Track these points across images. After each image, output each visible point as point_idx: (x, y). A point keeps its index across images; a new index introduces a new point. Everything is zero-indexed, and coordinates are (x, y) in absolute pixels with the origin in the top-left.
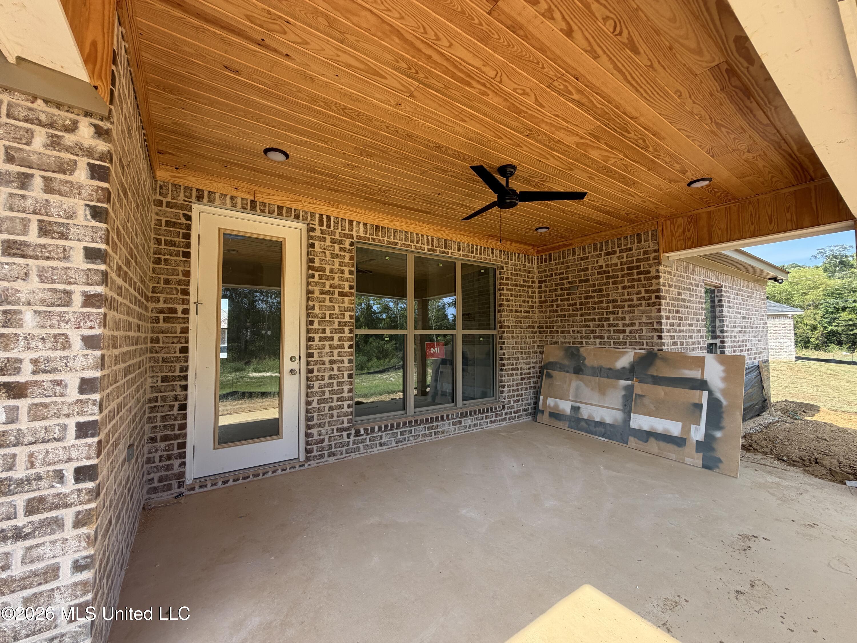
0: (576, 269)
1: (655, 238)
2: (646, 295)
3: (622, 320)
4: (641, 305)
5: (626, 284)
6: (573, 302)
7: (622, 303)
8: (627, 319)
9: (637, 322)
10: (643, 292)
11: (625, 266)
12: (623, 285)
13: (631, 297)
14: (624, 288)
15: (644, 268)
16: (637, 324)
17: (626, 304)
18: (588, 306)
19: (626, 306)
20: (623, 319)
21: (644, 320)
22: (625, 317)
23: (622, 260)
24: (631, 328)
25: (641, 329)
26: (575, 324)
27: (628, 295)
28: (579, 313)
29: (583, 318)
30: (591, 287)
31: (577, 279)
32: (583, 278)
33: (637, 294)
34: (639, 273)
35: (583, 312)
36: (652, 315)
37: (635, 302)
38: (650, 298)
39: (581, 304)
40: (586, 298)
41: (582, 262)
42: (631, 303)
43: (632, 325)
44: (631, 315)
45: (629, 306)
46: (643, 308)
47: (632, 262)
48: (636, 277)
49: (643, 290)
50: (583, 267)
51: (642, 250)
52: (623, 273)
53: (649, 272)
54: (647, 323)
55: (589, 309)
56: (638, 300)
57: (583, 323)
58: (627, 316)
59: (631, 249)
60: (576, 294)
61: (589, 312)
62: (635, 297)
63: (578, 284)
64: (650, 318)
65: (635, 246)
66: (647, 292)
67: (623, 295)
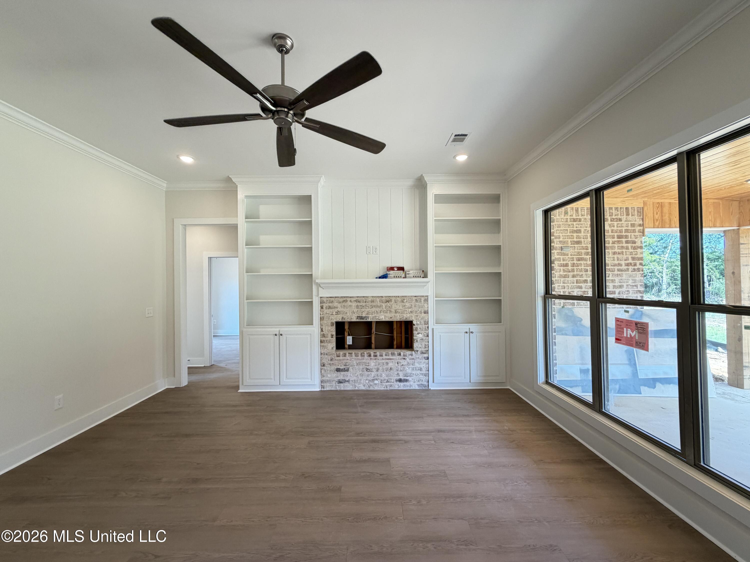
0: (569, 229)
1: (639, 214)
2: (632, 262)
3: (612, 282)
4: (628, 269)
6: (565, 262)
7: (612, 267)
8: (616, 281)
9: (625, 285)
10: (630, 259)
11: (616, 234)
12: (613, 251)
13: (620, 262)
14: (614, 253)
15: (631, 238)
16: (625, 286)
17: (616, 268)
19: (616, 270)
21: (630, 282)
22: (615, 280)
23: (613, 228)
24: (620, 290)
25: (628, 291)
26: (565, 285)
27: (618, 260)
28: (571, 274)
29: (575, 279)
30: (584, 249)
31: (569, 240)
32: (575, 240)
33: (625, 260)
34: (627, 242)
35: (575, 273)
36: (637, 279)
37: (624, 267)
38: (635, 265)
39: (573, 265)
40: (579, 260)
41: (575, 223)
42: (620, 267)
43: (621, 287)
44: (620, 278)
45: (618, 270)
46: (630, 272)
47: (621, 231)
48: (624, 245)
49: (630, 257)
50: (575, 229)
51: (630, 223)
52: (614, 240)
53: (634, 242)
54: (633, 286)
55: (581, 271)
56: (625, 265)
57: (575, 284)
58: (617, 279)
59: (620, 220)
60: (568, 255)
61: (581, 273)
62: (623, 263)
63: (569, 245)
64: (635, 281)
65: (624, 218)
66: (633, 259)
67: (614, 260)
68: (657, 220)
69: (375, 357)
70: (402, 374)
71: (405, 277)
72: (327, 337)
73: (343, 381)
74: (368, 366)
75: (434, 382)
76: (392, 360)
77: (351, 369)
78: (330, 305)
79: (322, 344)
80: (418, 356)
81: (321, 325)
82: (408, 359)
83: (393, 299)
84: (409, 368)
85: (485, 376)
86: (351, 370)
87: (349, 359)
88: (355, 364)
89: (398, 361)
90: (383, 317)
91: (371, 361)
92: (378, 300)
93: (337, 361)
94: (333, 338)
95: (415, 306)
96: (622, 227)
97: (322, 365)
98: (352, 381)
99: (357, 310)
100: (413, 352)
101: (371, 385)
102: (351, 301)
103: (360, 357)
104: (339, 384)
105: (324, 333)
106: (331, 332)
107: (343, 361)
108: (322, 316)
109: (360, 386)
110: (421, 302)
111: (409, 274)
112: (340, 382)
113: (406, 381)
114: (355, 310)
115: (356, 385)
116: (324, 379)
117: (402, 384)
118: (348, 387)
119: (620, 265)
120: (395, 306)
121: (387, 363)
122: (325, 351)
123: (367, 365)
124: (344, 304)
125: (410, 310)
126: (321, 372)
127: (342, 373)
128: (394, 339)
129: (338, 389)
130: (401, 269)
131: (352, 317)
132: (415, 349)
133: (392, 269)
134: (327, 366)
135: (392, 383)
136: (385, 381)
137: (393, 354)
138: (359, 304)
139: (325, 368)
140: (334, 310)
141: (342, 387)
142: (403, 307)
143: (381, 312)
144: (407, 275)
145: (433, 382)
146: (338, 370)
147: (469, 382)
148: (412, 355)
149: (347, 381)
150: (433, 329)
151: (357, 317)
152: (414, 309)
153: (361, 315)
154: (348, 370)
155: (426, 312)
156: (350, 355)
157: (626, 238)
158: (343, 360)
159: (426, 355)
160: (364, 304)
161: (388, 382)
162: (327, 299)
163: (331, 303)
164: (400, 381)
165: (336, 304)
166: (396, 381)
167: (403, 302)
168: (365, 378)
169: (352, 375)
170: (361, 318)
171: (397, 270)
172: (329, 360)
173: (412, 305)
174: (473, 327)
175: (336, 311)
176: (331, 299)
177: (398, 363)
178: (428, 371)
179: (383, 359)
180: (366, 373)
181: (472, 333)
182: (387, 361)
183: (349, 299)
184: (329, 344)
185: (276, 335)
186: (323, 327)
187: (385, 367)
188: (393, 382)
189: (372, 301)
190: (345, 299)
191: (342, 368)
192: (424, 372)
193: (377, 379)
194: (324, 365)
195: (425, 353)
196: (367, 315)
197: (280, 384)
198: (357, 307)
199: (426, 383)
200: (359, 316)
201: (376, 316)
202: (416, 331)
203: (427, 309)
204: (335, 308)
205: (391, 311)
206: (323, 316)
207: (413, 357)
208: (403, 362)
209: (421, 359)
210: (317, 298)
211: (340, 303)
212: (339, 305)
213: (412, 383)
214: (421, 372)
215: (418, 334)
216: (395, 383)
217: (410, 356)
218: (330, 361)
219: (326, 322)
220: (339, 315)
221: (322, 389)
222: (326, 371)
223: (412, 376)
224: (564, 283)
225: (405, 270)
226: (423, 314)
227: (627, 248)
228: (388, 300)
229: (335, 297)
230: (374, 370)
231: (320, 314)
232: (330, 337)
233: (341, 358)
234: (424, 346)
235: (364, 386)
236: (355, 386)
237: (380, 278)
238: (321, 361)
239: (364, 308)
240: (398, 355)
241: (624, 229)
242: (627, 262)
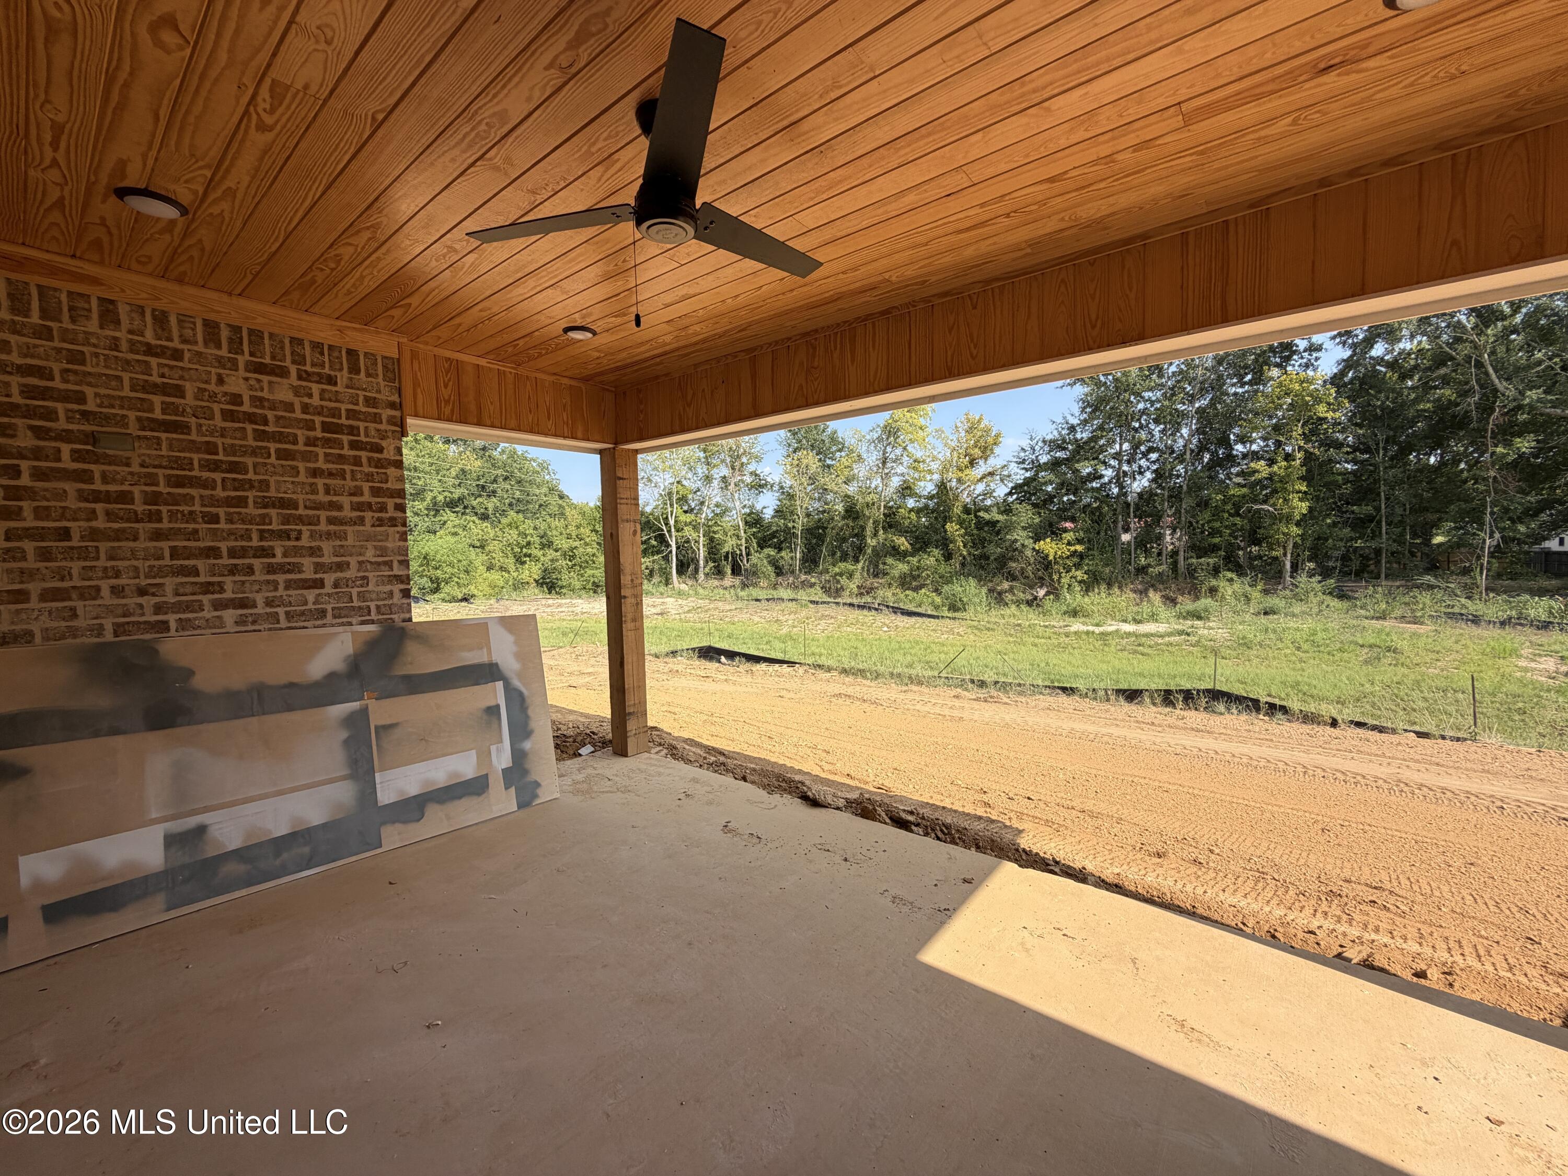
0: (126, 377)
1: (390, 375)
2: (374, 500)
3: (311, 555)
4: (361, 520)
5: (321, 464)
7: (311, 512)
8: (326, 552)
9: (353, 561)
10: (366, 491)
11: (318, 420)
12: (312, 465)
13: (335, 499)
14: (315, 473)
15: (367, 435)
17: (323, 515)
18: (186, 509)
19: (323, 520)
20: (314, 552)
21: (370, 555)
22: (320, 549)
23: (306, 400)
24: (339, 575)
25: (364, 578)
27: (327, 492)
28: (143, 528)
30: (198, 450)
31: (132, 414)
32: (160, 416)
33: (351, 495)
34: (355, 446)
35: (165, 525)
36: (389, 545)
37: (347, 513)
38: (383, 508)
39: (154, 499)
40: (179, 482)
42: (335, 514)
43: (340, 567)
44: (338, 543)
45: (331, 521)
46: (367, 527)
47: (335, 413)
48: (346, 452)
49: (366, 487)
50: (155, 379)
51: (361, 393)
52: (311, 434)
53: (378, 448)
54: (378, 564)
55: (191, 517)
56: (353, 509)
57: (167, 561)
58: (327, 547)
59: (332, 381)
60: (128, 465)
61: (192, 526)
62: (345, 500)
63: (133, 429)
64: (383, 551)
65: (343, 377)
66: (376, 492)
67: (314, 491)
68: (447, 402)
96: (338, 401)
157: (351, 434)
224: (111, 558)
227: (357, 462)
241: (343, 407)
242: (356, 499)
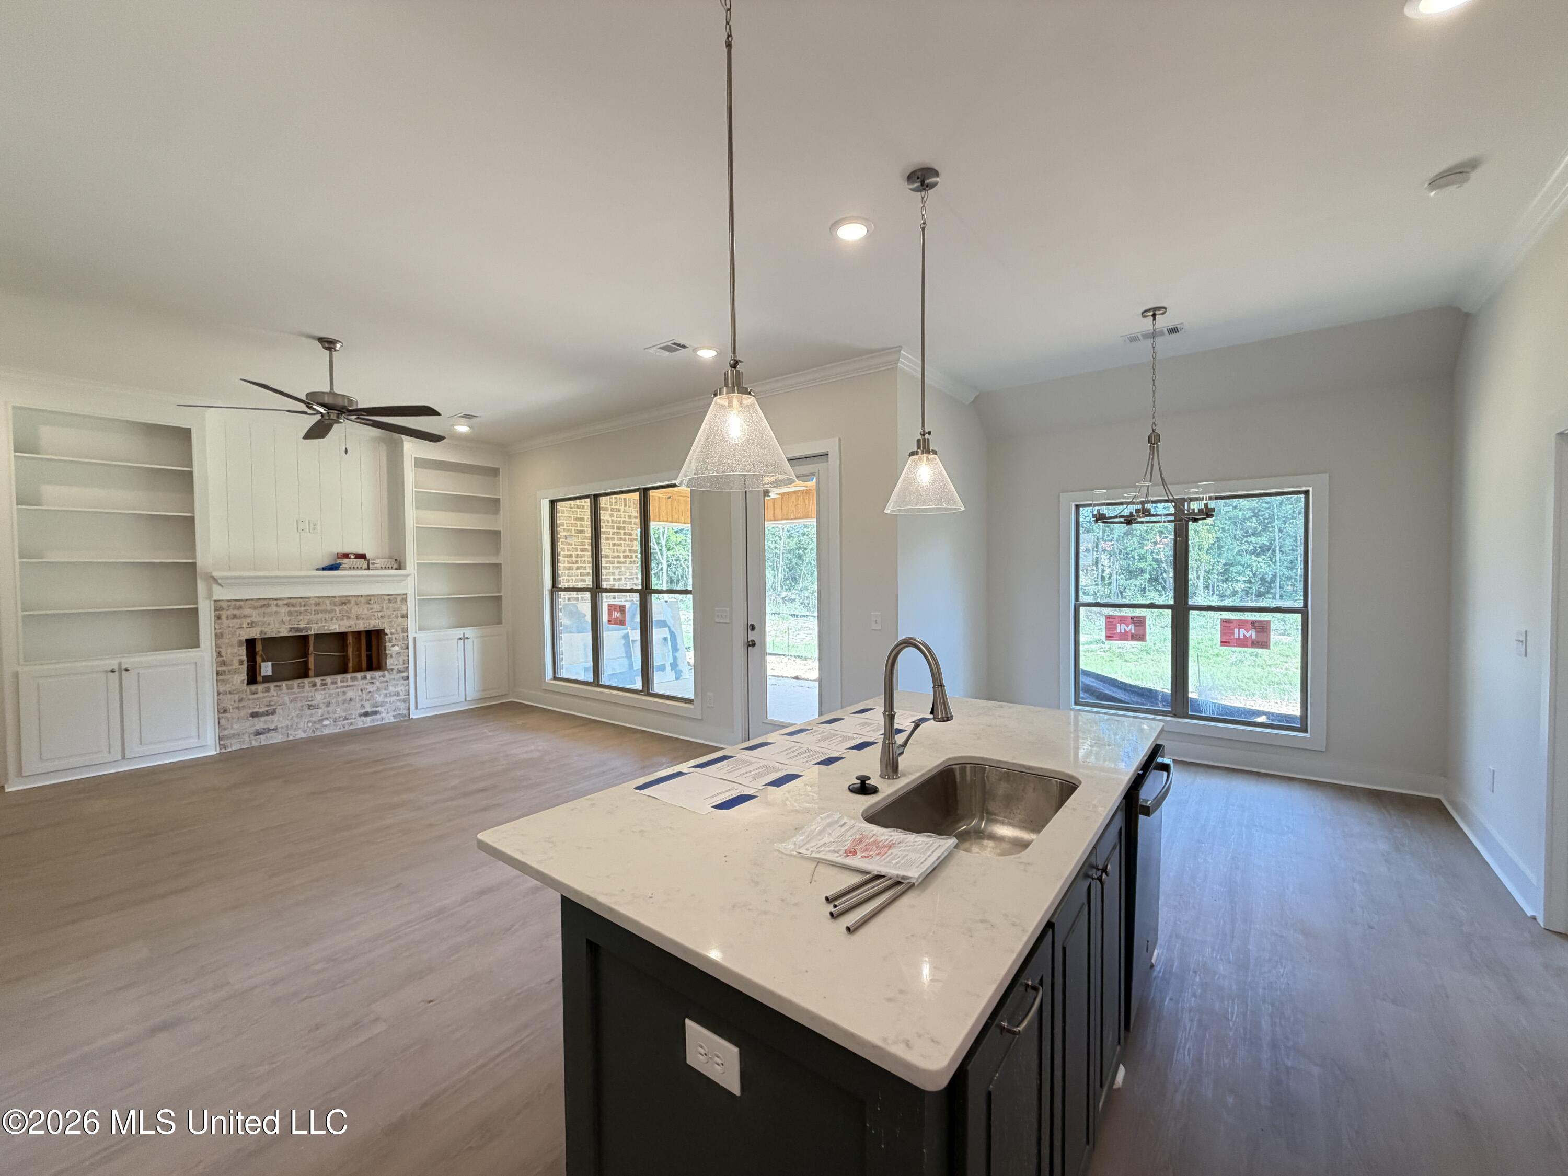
0: (572, 516)
1: (635, 506)
2: (629, 554)
4: (626, 562)
5: (616, 542)
6: (569, 553)
7: (613, 559)
9: (623, 577)
10: (627, 551)
11: (615, 525)
12: (613, 542)
13: (619, 554)
14: (614, 545)
15: (628, 530)
16: (623, 579)
17: (616, 560)
18: (583, 559)
19: (616, 562)
20: (613, 574)
21: (628, 575)
22: (615, 573)
23: (613, 518)
26: (570, 578)
28: (574, 566)
29: (579, 571)
31: (573, 528)
32: (579, 528)
33: (623, 552)
34: (625, 534)
35: (579, 565)
36: (634, 571)
37: (622, 560)
38: (632, 558)
39: (577, 556)
40: (581, 550)
41: (578, 510)
42: (619, 560)
44: (619, 570)
45: (618, 562)
46: (627, 565)
47: (620, 522)
48: (623, 537)
49: (627, 549)
50: (579, 516)
51: (627, 514)
52: (614, 531)
53: (631, 534)
54: (630, 578)
55: (584, 562)
56: (624, 558)
57: (579, 577)
58: (617, 572)
59: (619, 510)
60: (572, 545)
61: (585, 565)
62: (621, 555)
63: (573, 533)
64: (631, 574)
65: (622, 508)
66: (630, 551)
67: (614, 552)
69: (324, 686)
70: (369, 705)
71: (369, 569)
72: (231, 665)
73: (264, 731)
74: (312, 701)
75: (419, 708)
76: (352, 688)
77: (279, 710)
78: (236, 612)
79: (220, 677)
80: (392, 677)
81: (217, 646)
82: (377, 683)
83: (353, 600)
84: (380, 695)
85: (484, 690)
86: (281, 712)
87: (276, 694)
88: (288, 702)
89: (362, 687)
90: (337, 626)
91: (317, 694)
92: (327, 602)
93: (251, 702)
94: (242, 666)
95: (388, 608)
96: (621, 518)
97: (222, 711)
98: (282, 727)
99: (289, 618)
100: (386, 672)
101: (317, 729)
102: (277, 605)
103: (296, 690)
104: (258, 737)
105: (224, 658)
106: (239, 656)
107: (264, 700)
108: (218, 631)
109: (297, 733)
110: (396, 602)
111: (373, 564)
112: (258, 733)
113: (376, 713)
114: (287, 619)
115: (290, 733)
116: (226, 733)
117: (369, 719)
118: (276, 738)
119: (619, 557)
120: (355, 610)
121: (344, 693)
122: (228, 688)
123: (310, 699)
124: (263, 609)
125: (380, 614)
126: (219, 723)
127: (263, 719)
128: (349, 659)
129: (254, 744)
130: (362, 556)
131: (281, 630)
132: (388, 668)
133: (346, 556)
134: (231, 711)
135: (353, 720)
136: (341, 719)
137: (354, 679)
138: (292, 609)
139: (228, 715)
140: (243, 620)
141: (263, 740)
142: (368, 610)
143: (332, 620)
144: (371, 566)
145: (416, 708)
146: (254, 715)
147: (464, 700)
148: (384, 676)
149: (273, 730)
150: (415, 638)
151: (289, 630)
152: (387, 612)
153: (296, 626)
154: (274, 712)
155: (405, 616)
156: (278, 688)
157: (624, 529)
158: (264, 697)
159: (405, 674)
160: (303, 609)
161: (346, 719)
162: (229, 603)
163: (238, 609)
164: (366, 714)
165: (247, 611)
166: (360, 716)
167: (369, 604)
168: (306, 720)
169: (281, 719)
170: (298, 630)
171: (355, 558)
172: (235, 702)
173: (383, 608)
174: (469, 632)
175: (249, 622)
176: (238, 604)
177: (362, 690)
178: (409, 695)
179: (337, 688)
180: (309, 712)
181: (467, 638)
182: (345, 689)
183: (271, 602)
184: (235, 677)
185: (113, 671)
186: (221, 649)
187: (341, 699)
188: (355, 718)
189: (317, 604)
190: (265, 603)
191: (261, 710)
192: (402, 697)
193: (327, 719)
194: (225, 711)
195: (404, 672)
196: (307, 626)
197: (123, 758)
198: (290, 613)
199: (406, 712)
200: (294, 628)
201: (324, 626)
202: (390, 642)
203: (406, 611)
204: (245, 617)
205: (349, 618)
206: (221, 631)
207: (385, 679)
208: (371, 688)
209: (397, 680)
210: (207, 602)
211: (255, 608)
212: (254, 613)
213: (383, 715)
214: (398, 698)
215: (393, 646)
216: (358, 719)
217: (382, 678)
218: (237, 702)
219: (227, 641)
220: (255, 629)
221: (223, 751)
222: (230, 720)
223: (384, 706)
224: (568, 576)
225: (368, 558)
226: (400, 618)
227: (625, 540)
228: (345, 601)
229: (247, 600)
230: (321, 705)
231: (215, 629)
232: (237, 664)
233: (260, 695)
234: (401, 663)
235: (305, 731)
236: (288, 734)
237: (324, 569)
238: (218, 704)
239: (302, 614)
240: (362, 679)
241: (622, 520)
242: (625, 554)
